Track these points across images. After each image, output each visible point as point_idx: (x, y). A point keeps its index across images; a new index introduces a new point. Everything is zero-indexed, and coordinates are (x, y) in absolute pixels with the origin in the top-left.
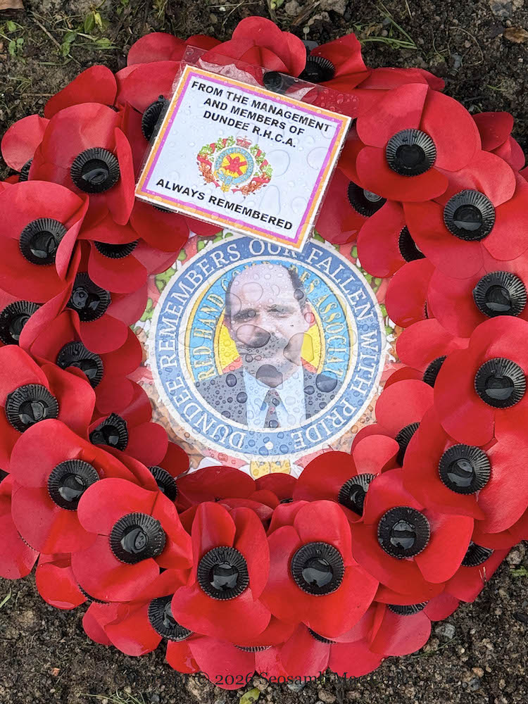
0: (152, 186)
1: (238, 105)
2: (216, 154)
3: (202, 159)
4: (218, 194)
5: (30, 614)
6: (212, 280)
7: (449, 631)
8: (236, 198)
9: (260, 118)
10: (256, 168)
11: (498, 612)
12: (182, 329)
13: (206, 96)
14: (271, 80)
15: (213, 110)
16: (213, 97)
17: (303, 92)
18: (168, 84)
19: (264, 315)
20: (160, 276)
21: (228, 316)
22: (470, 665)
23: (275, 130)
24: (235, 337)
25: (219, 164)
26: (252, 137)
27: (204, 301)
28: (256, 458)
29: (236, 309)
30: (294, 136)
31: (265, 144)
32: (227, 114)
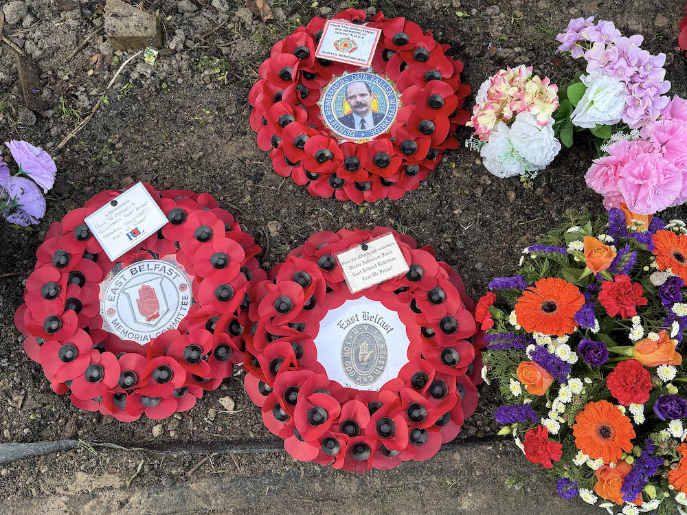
0: (320, 53)
1: (345, 29)
2: (340, 43)
3: (335, 44)
4: (341, 54)
5: (291, 186)
6: (340, 88)
7: (426, 184)
8: (347, 54)
9: (353, 32)
10: (353, 46)
11: (441, 177)
12: (332, 103)
13: (335, 28)
14: (355, 22)
15: (338, 31)
16: (337, 28)
17: (366, 24)
18: (322, 27)
19: (358, 96)
20: (324, 88)
21: (347, 98)
22: (433, 193)
23: (358, 35)
24: (349, 104)
25: (341, 45)
26: (351, 37)
27: (339, 94)
28: (359, 138)
29: (349, 96)
30: (364, 36)
31: (354, 39)
32: (342, 32)
